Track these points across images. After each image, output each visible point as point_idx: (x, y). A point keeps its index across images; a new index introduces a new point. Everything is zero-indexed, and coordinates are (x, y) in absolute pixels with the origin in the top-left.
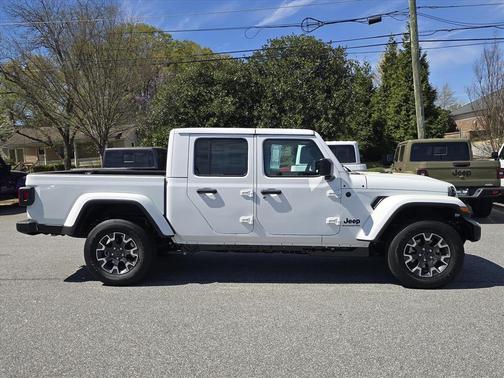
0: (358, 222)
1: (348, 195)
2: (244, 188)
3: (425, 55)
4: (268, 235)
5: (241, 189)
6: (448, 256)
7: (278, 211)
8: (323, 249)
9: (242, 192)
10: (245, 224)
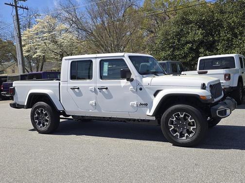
0: (146, 105)
1: (141, 89)
2: (91, 86)
4: (103, 111)
5: (89, 87)
6: (195, 127)
7: (107, 99)
8: (134, 120)
10: (92, 105)
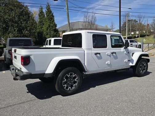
3: (53, 13)
7: (115, 59)
9: (107, 53)
10: (108, 64)
